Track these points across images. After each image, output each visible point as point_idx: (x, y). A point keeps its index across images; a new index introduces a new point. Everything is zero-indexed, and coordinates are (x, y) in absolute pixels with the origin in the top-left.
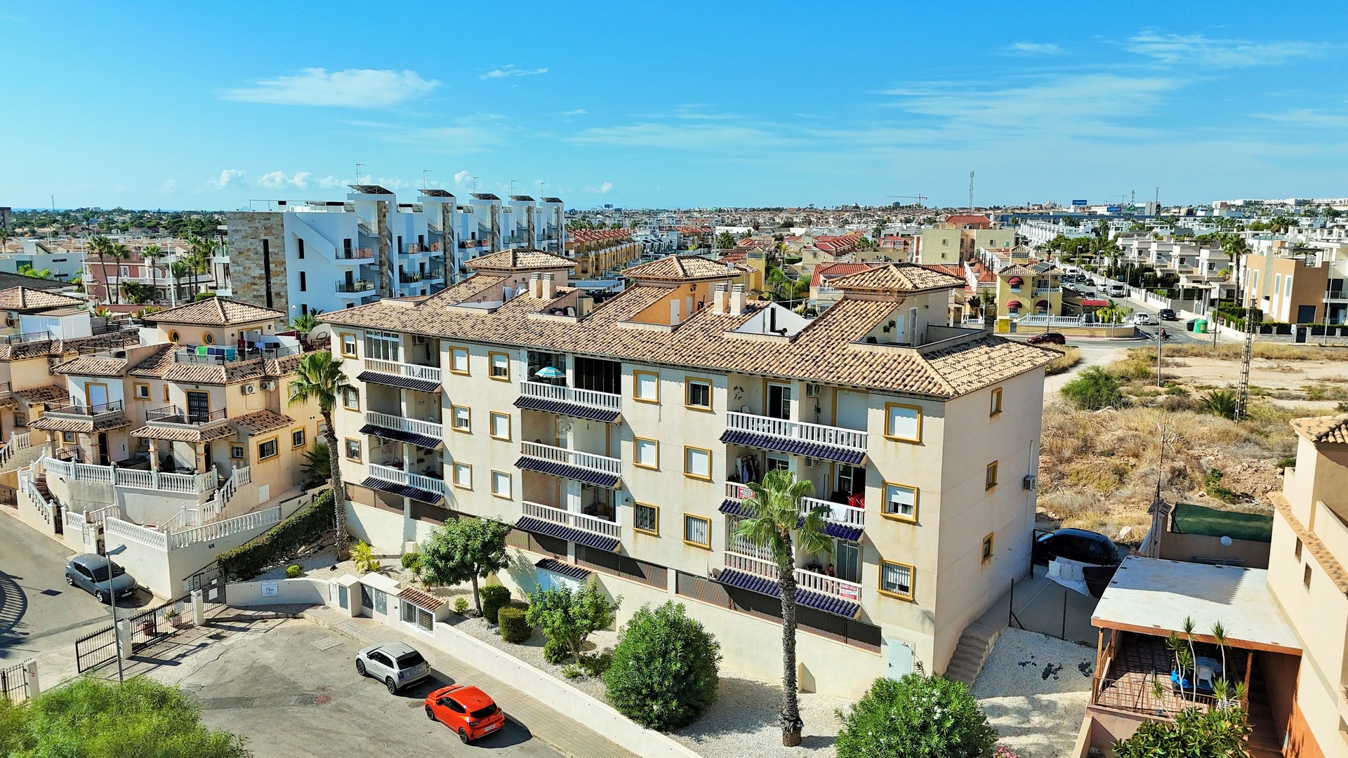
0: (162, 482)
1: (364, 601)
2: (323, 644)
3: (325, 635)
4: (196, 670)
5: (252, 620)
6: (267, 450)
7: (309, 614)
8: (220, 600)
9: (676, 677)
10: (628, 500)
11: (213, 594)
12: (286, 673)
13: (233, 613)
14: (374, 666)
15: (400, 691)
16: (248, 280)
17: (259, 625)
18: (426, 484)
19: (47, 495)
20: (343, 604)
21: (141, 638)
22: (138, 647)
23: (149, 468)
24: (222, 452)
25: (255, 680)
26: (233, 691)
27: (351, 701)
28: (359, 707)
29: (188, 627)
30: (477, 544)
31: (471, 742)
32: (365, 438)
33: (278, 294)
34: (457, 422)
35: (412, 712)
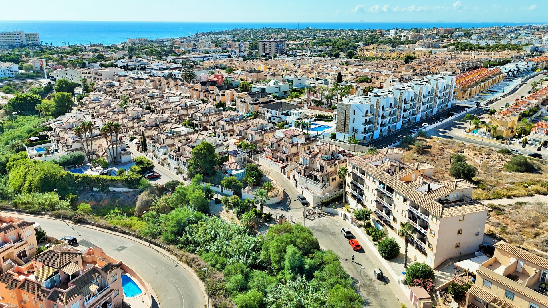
0: (314, 183)
1: (345, 218)
2: (336, 224)
3: (337, 222)
4: (316, 223)
5: (326, 215)
6: (334, 179)
7: (336, 216)
8: (321, 209)
9: (388, 250)
10: (392, 215)
11: (320, 208)
12: (329, 228)
13: (323, 213)
14: (343, 231)
15: (346, 237)
16: (340, 120)
17: (326, 216)
18: (360, 197)
19: (295, 180)
20: (342, 217)
21: (308, 214)
22: (307, 215)
23: (312, 179)
24: (325, 179)
25: (324, 228)
26: (320, 229)
27: (338, 237)
28: (339, 238)
29: (315, 213)
30: (364, 215)
31: (354, 250)
32: (351, 184)
33: (347, 125)
34: (366, 188)
35: (347, 241)
